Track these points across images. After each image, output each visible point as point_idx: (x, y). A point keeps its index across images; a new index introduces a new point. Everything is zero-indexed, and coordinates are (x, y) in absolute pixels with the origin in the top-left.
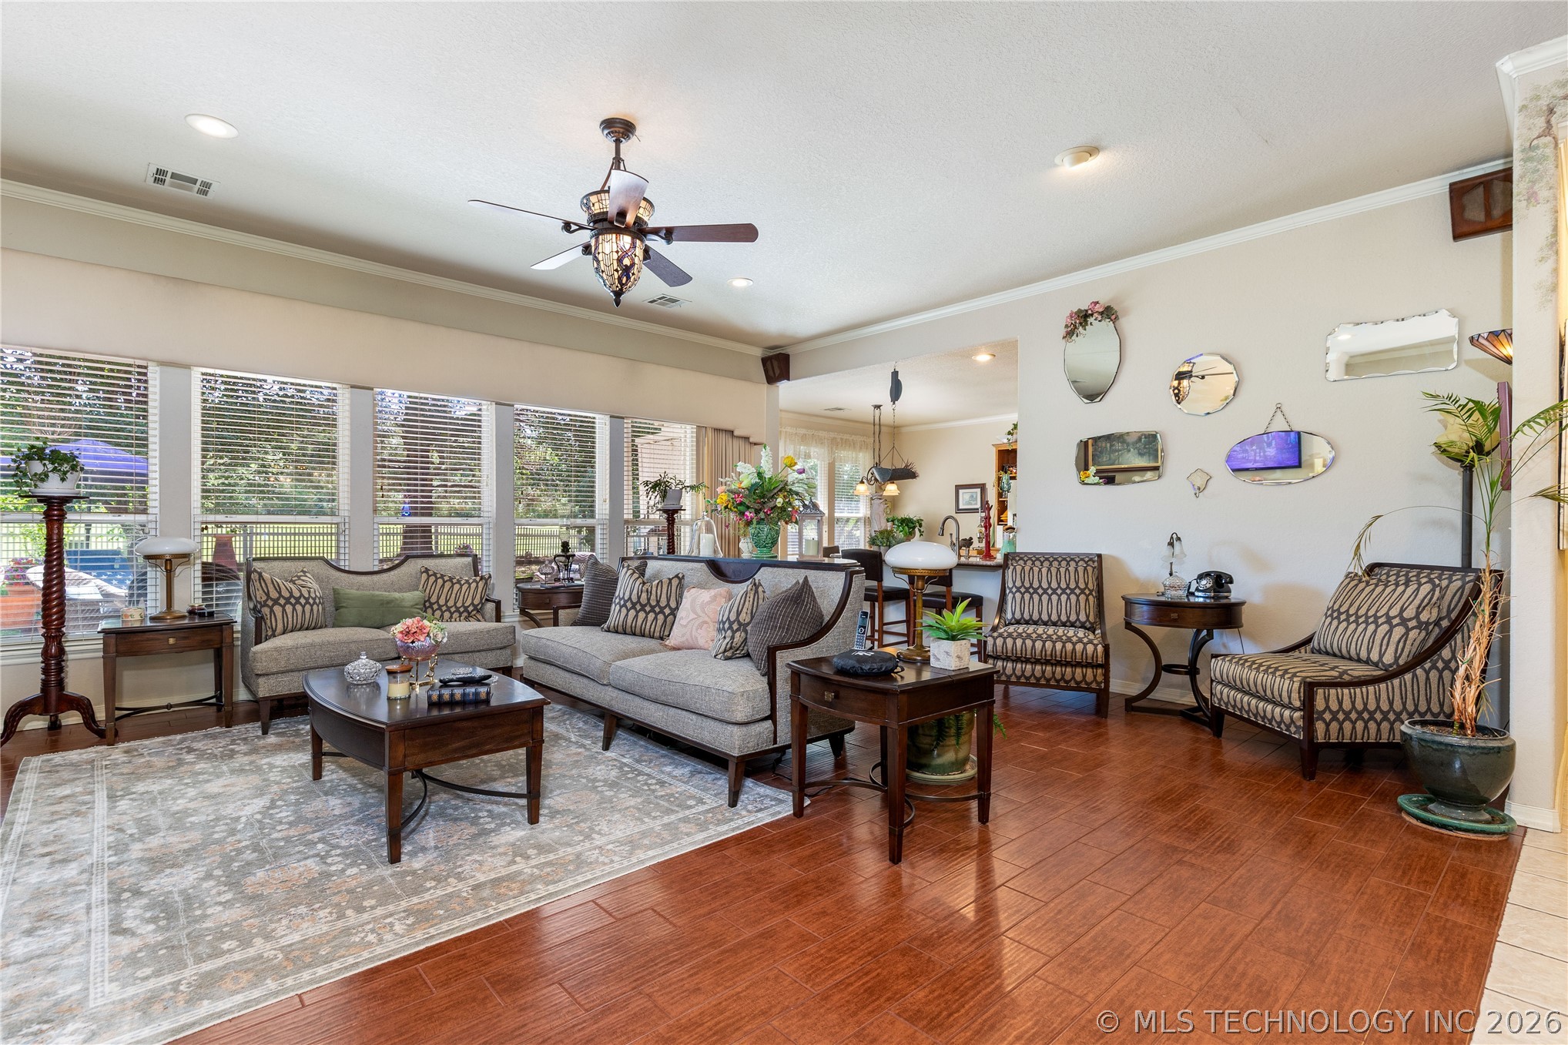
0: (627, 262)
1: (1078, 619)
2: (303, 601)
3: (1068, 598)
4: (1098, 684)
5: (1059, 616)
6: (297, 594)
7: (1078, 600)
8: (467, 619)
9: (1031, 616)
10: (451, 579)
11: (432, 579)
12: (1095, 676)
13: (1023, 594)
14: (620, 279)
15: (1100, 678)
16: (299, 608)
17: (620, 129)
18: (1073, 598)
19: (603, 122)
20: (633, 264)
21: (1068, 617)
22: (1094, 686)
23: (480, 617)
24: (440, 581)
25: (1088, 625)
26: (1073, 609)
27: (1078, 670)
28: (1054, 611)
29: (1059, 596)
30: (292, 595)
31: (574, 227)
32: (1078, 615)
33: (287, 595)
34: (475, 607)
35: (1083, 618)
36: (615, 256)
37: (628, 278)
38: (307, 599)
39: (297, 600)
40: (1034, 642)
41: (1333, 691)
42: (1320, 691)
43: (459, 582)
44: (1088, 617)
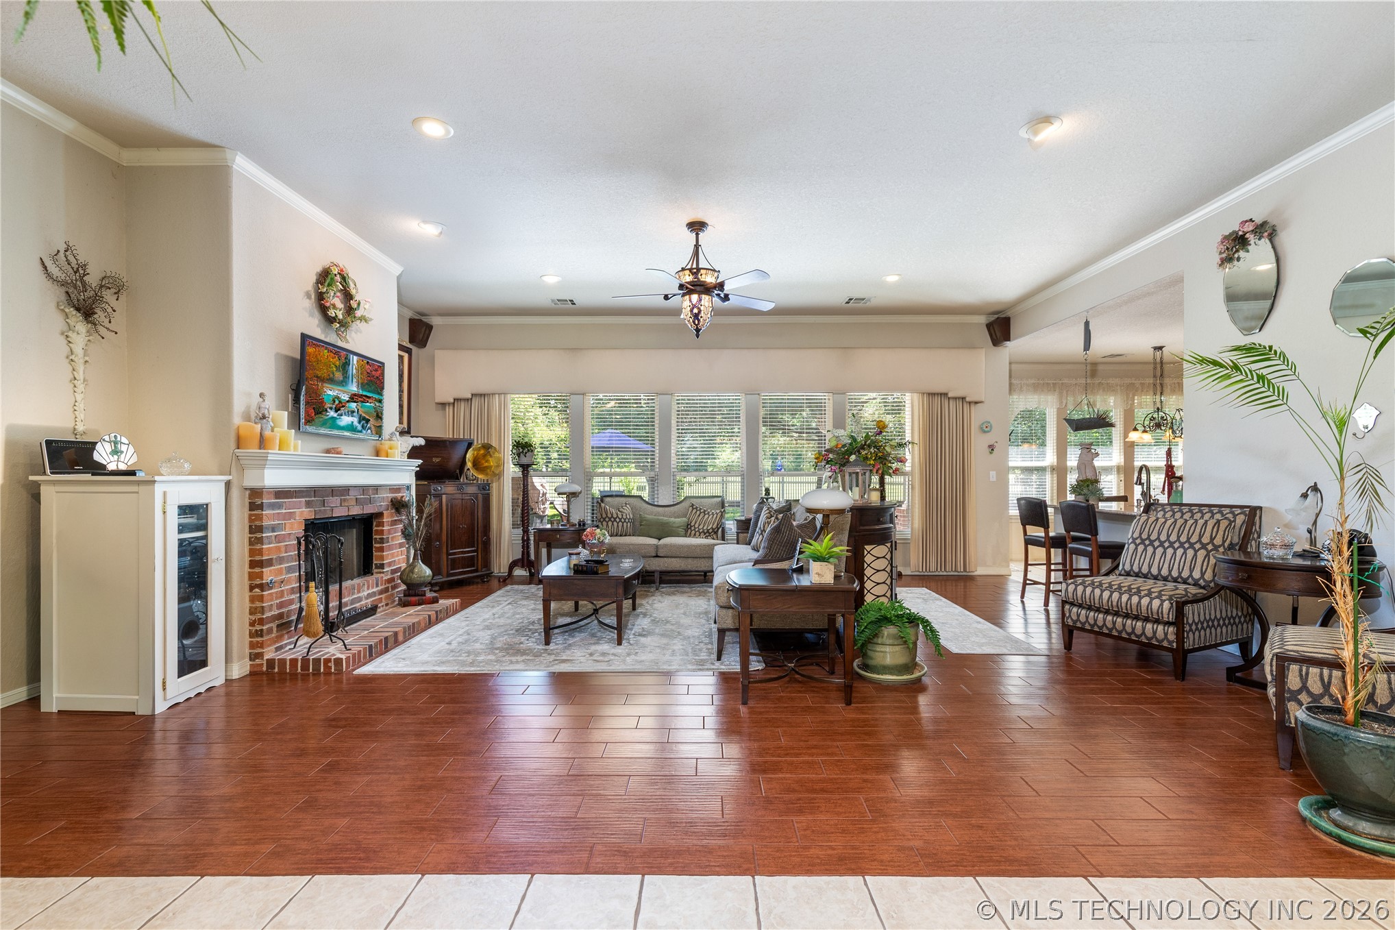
0: (695, 311)
1: (1191, 576)
2: (618, 520)
3: (1185, 553)
4: (1170, 642)
5: (1170, 571)
6: (615, 516)
7: (1195, 555)
8: (706, 537)
9: (1140, 569)
10: (705, 511)
11: (695, 511)
12: (1166, 634)
13: (1137, 546)
14: (694, 322)
15: (1172, 637)
16: (615, 524)
17: (697, 226)
18: (1190, 553)
19: (687, 225)
20: (700, 311)
21: (1180, 573)
22: (1165, 644)
23: (715, 536)
24: (698, 512)
25: (1202, 582)
26: (1188, 564)
27: (1149, 626)
28: (1166, 566)
29: (1175, 550)
30: (612, 517)
31: (670, 296)
32: (1191, 571)
33: (610, 516)
34: (713, 531)
35: (1196, 575)
36: (689, 309)
37: (699, 321)
38: (620, 519)
39: (615, 519)
40: (1102, 591)
41: (1314, 671)
42: (1294, 668)
43: (708, 513)
44: (1203, 574)
